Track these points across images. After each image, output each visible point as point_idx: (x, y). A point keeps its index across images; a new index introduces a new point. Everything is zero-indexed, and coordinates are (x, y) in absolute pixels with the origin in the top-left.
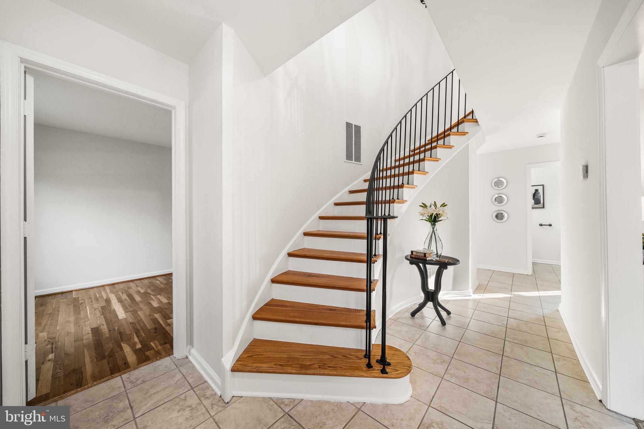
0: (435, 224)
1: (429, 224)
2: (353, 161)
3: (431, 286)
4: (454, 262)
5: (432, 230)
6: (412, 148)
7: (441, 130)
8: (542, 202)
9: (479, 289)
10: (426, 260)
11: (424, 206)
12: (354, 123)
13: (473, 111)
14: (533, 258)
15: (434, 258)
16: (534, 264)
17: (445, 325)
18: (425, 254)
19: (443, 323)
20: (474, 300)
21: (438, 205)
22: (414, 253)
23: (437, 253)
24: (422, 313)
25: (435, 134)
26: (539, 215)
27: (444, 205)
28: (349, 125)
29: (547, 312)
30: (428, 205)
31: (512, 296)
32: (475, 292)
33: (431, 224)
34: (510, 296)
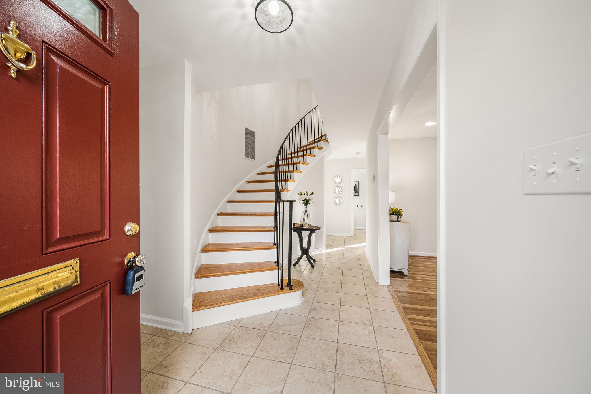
0: (307, 206)
1: (303, 205)
2: (250, 159)
3: (305, 246)
4: (318, 228)
5: (305, 209)
6: (299, 146)
7: (316, 137)
8: (358, 192)
9: (328, 246)
10: (303, 228)
11: (301, 194)
12: (251, 129)
13: (326, 134)
14: (354, 226)
15: (307, 227)
16: (355, 230)
17: (314, 267)
18: (302, 225)
19: (313, 266)
20: (326, 253)
21: (309, 194)
22: (296, 225)
23: (308, 224)
24: (299, 263)
25: (313, 139)
26: (357, 200)
27: (312, 194)
28: (247, 130)
29: (360, 253)
30: (303, 193)
31: (345, 248)
32: (326, 249)
33: (305, 205)
34: (343, 248)
